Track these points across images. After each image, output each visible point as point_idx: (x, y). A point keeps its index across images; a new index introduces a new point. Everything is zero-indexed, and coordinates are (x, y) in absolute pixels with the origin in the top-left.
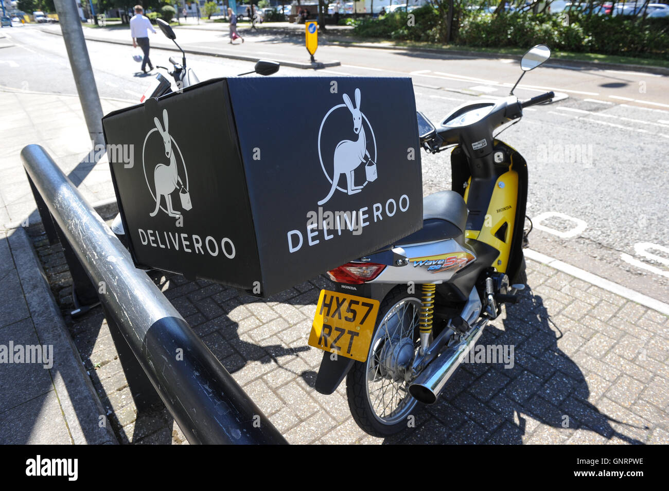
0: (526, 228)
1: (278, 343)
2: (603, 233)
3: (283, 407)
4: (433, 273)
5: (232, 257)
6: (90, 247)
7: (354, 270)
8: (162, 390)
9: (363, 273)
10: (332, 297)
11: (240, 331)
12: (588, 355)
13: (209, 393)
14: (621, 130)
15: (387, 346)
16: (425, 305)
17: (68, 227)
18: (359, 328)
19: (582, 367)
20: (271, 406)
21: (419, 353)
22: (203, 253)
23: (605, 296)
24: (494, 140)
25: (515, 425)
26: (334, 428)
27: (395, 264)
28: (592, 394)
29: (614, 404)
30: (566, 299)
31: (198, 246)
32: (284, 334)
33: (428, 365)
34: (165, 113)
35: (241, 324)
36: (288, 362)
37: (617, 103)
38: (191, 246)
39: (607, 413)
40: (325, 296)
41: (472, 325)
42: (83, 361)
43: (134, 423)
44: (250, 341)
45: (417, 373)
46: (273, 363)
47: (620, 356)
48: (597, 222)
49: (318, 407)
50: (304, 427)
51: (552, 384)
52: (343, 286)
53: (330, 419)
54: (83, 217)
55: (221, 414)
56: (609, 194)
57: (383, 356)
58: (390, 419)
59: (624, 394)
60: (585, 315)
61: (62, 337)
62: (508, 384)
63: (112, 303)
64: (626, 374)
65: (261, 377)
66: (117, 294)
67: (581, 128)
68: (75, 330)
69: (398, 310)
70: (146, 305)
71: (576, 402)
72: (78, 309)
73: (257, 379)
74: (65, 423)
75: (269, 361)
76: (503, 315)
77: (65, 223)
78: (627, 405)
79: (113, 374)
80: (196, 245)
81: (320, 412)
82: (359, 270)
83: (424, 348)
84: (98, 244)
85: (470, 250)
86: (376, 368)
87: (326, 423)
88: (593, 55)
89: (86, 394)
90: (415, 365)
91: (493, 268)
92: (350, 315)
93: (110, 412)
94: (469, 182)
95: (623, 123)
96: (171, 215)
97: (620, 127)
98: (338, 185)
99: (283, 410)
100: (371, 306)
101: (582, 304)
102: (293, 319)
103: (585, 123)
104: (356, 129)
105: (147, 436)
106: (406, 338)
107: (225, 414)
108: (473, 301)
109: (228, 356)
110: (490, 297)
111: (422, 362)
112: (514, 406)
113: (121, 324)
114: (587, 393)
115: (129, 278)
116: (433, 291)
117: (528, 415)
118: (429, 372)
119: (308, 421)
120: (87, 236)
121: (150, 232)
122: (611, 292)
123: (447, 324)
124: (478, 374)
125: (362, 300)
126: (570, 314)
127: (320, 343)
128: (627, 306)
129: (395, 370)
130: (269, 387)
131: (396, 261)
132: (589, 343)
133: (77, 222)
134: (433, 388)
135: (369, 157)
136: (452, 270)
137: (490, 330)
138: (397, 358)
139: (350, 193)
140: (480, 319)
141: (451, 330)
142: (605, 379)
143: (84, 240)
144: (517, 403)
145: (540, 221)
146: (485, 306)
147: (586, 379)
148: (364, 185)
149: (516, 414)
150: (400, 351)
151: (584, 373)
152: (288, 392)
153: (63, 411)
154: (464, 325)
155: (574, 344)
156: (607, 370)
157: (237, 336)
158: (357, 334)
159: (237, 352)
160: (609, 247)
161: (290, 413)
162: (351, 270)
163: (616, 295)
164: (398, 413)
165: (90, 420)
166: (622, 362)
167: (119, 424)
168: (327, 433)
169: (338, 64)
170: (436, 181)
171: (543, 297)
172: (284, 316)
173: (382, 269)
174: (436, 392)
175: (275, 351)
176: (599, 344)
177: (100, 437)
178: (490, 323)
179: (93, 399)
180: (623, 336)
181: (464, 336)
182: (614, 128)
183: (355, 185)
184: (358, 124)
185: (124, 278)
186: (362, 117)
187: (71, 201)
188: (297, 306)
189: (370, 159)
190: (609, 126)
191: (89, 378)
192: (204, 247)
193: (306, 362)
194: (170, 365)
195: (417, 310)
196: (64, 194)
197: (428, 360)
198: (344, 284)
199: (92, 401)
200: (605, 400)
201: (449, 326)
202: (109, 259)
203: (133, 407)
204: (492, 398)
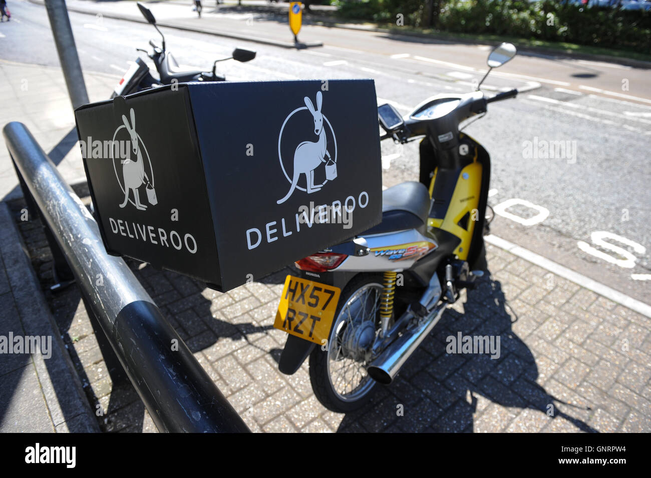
0: (488, 216)
1: (250, 321)
2: (563, 221)
3: (252, 383)
4: (393, 262)
5: (194, 252)
6: (67, 229)
7: (317, 260)
8: (130, 371)
9: (326, 262)
10: (297, 283)
11: (213, 308)
12: (540, 338)
13: (173, 376)
14: (588, 121)
15: (349, 328)
16: (386, 292)
17: (46, 208)
18: (321, 314)
19: (534, 350)
20: (240, 381)
21: (379, 335)
22: (168, 246)
23: (561, 282)
24: (460, 133)
25: (467, 403)
26: (298, 403)
27: (356, 254)
28: (541, 375)
29: (560, 385)
30: (523, 284)
31: (163, 239)
32: (256, 312)
33: (387, 348)
34: (132, 111)
35: (215, 301)
36: (258, 340)
37: (586, 94)
38: (157, 238)
39: (553, 394)
40: (291, 282)
41: (430, 310)
42: (62, 335)
43: (109, 395)
44: (222, 318)
45: (377, 354)
46: (243, 340)
47: (571, 340)
48: (558, 211)
49: (284, 383)
50: (271, 402)
51: (504, 365)
52: (307, 273)
53: (295, 395)
54: (61, 198)
55: (183, 397)
56: (571, 183)
57: (345, 337)
58: (351, 396)
59: (570, 376)
60: (541, 300)
61: (42, 312)
62: (463, 365)
63: (86, 285)
64: (574, 357)
65: (232, 354)
66: (91, 276)
67: (550, 117)
68: (55, 305)
69: (361, 295)
70: (118, 289)
71: (526, 383)
72: (57, 284)
73: (227, 355)
74: (42, 395)
75: (239, 338)
76: (463, 298)
77: (44, 203)
78: (572, 386)
79: (90, 348)
80: (162, 238)
81: (286, 388)
82: (322, 260)
83: (384, 331)
84: (74, 226)
85: (433, 238)
86: (338, 349)
87: (291, 398)
88: (566, 45)
89: (63, 368)
90: (375, 347)
91: (455, 255)
92: (313, 301)
93: (86, 384)
94: (436, 171)
95: (590, 114)
96: (138, 208)
97: (588, 117)
98: (298, 184)
99: (250, 385)
100: (332, 293)
101: (537, 290)
102: (264, 298)
103: (554, 112)
104: (317, 131)
105: (121, 408)
106: (368, 321)
107: (187, 396)
108: (433, 287)
109: (202, 333)
110: (449, 284)
111: (382, 344)
112: (467, 386)
113: (94, 306)
114: (536, 375)
115: (103, 261)
116: (393, 278)
117: (480, 394)
118: (387, 355)
119: (274, 396)
120: (64, 217)
121: (120, 221)
122: (565, 279)
123: (405, 309)
124: (436, 354)
125: (324, 287)
126: (527, 299)
127: (284, 326)
128: (581, 292)
129: (355, 350)
130: (239, 364)
131: (356, 251)
132: (542, 328)
133: (56, 203)
134: (390, 369)
135: (329, 156)
136: (412, 259)
137: (450, 313)
138: (359, 340)
139: (310, 191)
140: (440, 303)
141: (410, 314)
142: (554, 361)
143: (61, 221)
144: (471, 382)
145: (505, 208)
146: (445, 291)
147: (537, 361)
148: (324, 183)
149: (469, 393)
150: (362, 333)
151: (535, 355)
152: (256, 368)
153: (40, 384)
154: (423, 310)
155: (528, 327)
156: (557, 353)
157: (210, 314)
158: (319, 319)
159: (210, 329)
160: (568, 235)
161: (257, 389)
162: (315, 259)
163: (571, 282)
164: (359, 390)
165: (67, 393)
166: (571, 346)
167: (95, 397)
168: (292, 408)
169: (321, 45)
170: (408, 166)
171: (502, 281)
172: (256, 295)
173: (343, 259)
174: (391, 374)
175: (246, 329)
176: (551, 328)
177: (76, 409)
178: (450, 306)
179: (71, 373)
180: (574, 321)
181: (422, 320)
182: (582, 119)
183: (315, 184)
184: (318, 125)
185: (98, 261)
186: (324, 119)
187: (50, 182)
188: (269, 285)
189: (330, 159)
190: (577, 117)
191: (67, 352)
192: (168, 240)
193: (275, 340)
194: (138, 348)
195: (379, 295)
196: (43, 174)
197: (387, 342)
198: (308, 271)
199: (68, 374)
200: (553, 382)
201: (408, 311)
202: (84, 242)
203: (108, 380)
204: (448, 377)
